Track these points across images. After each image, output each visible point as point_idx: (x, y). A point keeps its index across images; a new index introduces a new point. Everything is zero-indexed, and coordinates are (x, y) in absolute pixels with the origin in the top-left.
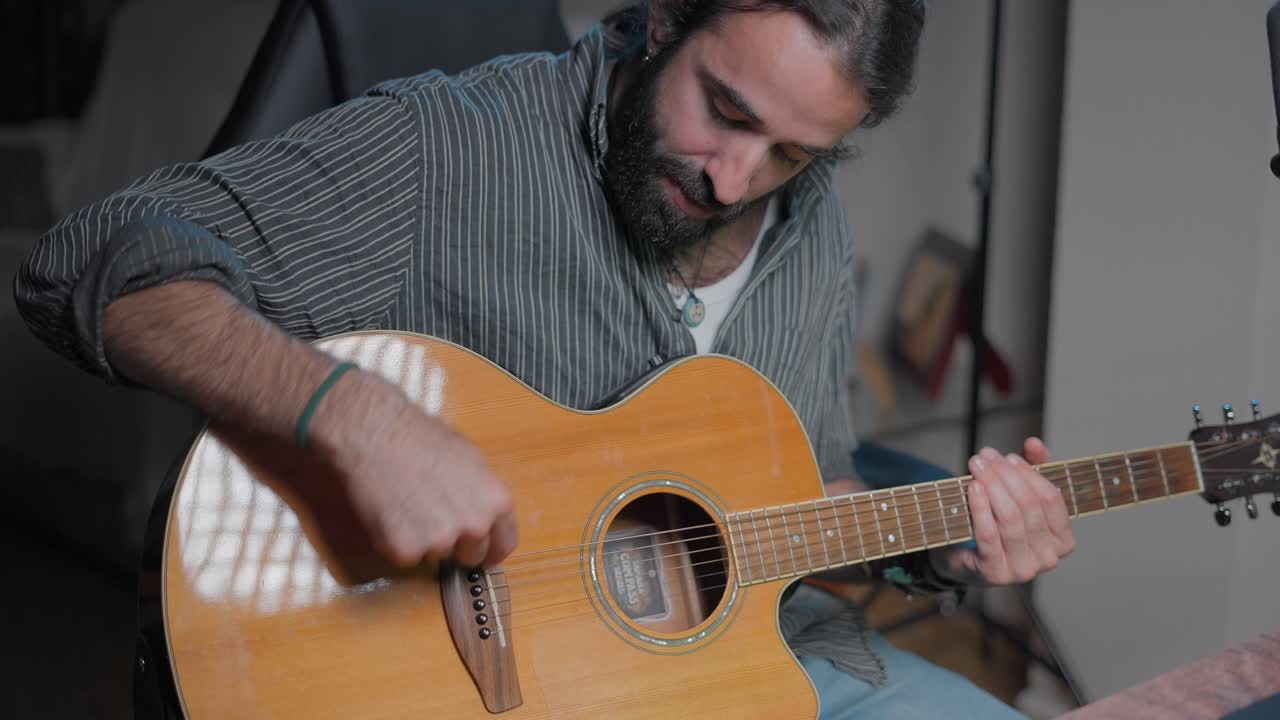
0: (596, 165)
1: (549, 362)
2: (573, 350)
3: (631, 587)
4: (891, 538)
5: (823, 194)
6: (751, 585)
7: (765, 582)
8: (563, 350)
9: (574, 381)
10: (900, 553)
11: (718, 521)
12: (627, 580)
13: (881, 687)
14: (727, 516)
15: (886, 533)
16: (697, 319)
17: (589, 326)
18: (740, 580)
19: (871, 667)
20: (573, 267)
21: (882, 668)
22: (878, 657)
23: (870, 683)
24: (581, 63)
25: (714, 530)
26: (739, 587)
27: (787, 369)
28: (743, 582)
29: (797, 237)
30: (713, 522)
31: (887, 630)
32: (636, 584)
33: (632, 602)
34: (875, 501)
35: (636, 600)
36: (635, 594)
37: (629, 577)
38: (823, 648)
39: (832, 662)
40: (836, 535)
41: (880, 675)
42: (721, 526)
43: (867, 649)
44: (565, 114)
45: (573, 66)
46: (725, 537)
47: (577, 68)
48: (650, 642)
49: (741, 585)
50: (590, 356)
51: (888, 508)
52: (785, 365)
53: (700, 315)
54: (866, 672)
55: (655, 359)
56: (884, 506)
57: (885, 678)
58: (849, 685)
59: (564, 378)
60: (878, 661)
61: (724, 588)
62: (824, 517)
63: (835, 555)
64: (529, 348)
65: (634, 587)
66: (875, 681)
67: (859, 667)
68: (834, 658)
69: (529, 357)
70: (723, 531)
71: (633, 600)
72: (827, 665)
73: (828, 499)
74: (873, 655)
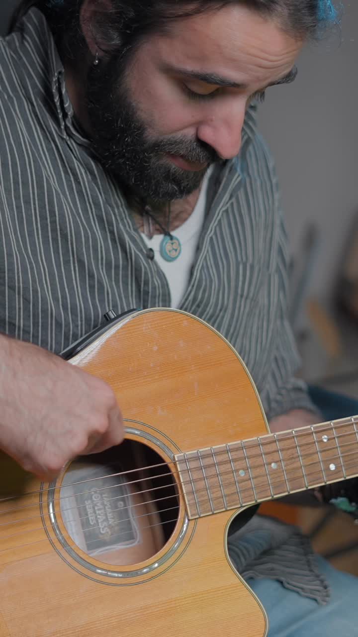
0: (63, 127)
1: (44, 311)
2: (64, 297)
3: (101, 518)
4: (332, 467)
5: (251, 135)
6: (200, 517)
7: (213, 514)
8: (56, 299)
9: (67, 325)
10: (342, 479)
11: (168, 461)
12: (97, 512)
13: (324, 603)
14: (176, 456)
15: (327, 462)
16: (174, 254)
17: (75, 275)
18: (189, 515)
19: (316, 586)
20: (53, 222)
21: (325, 587)
22: (322, 577)
23: (316, 600)
24: (28, 38)
25: (166, 469)
26: (189, 520)
27: (243, 300)
28: (192, 516)
29: (239, 176)
30: (164, 461)
31: (331, 555)
32: (106, 515)
33: (102, 532)
34: (316, 432)
35: (107, 530)
36: (105, 523)
37: (99, 510)
38: (272, 569)
39: (281, 583)
40: (280, 467)
41: (324, 594)
42: (171, 466)
43: (311, 571)
44: (25, 88)
45: (22, 43)
46: (175, 475)
47: (26, 44)
48: (107, 575)
49: (190, 518)
50: (79, 302)
51: (329, 440)
52: (242, 296)
53: (176, 250)
54: (312, 591)
55: (110, 313)
56: (325, 438)
57: (328, 596)
58: (295, 603)
59: (58, 324)
60: (322, 581)
61: (176, 522)
62: (267, 451)
63: (278, 486)
64: (26, 300)
65: (104, 518)
66: (319, 598)
67: (305, 586)
68: (282, 579)
69: (26, 309)
70: (173, 470)
71: (104, 530)
72: (276, 585)
73: (272, 434)
74: (317, 576)
